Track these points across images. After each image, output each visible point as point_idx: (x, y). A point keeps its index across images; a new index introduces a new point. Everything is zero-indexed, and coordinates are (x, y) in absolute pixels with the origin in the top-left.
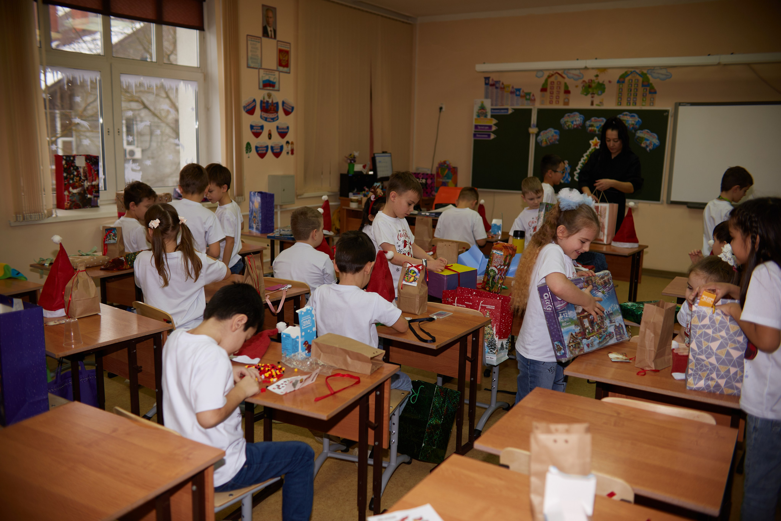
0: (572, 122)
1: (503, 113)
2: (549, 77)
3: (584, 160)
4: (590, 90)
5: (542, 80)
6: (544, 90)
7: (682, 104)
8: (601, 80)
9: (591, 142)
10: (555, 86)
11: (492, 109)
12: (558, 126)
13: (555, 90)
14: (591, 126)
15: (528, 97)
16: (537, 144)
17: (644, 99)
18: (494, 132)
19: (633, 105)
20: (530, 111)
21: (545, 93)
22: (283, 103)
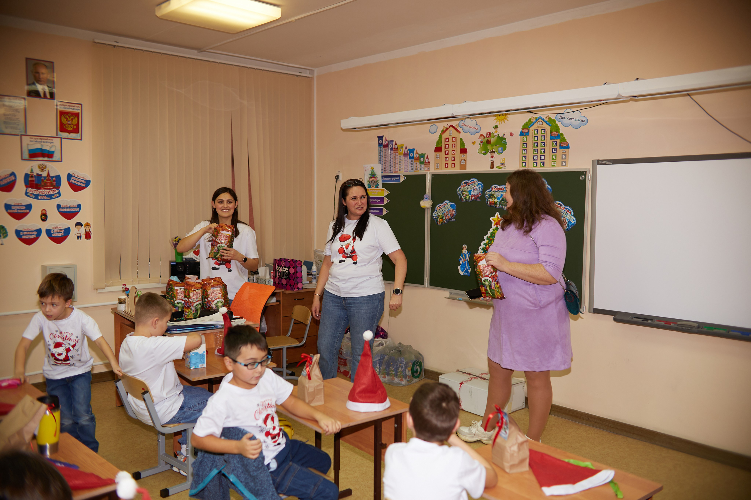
0: (470, 191)
1: (394, 181)
2: (444, 132)
3: (484, 244)
4: (489, 147)
5: (436, 137)
6: (438, 149)
7: (600, 162)
8: (500, 132)
9: (491, 219)
10: (450, 143)
11: (382, 176)
12: (455, 198)
13: (450, 149)
14: (492, 196)
15: (422, 159)
16: (433, 221)
17: (554, 157)
18: (385, 206)
19: (541, 166)
20: (424, 177)
21: (440, 153)
22: (69, 176)
